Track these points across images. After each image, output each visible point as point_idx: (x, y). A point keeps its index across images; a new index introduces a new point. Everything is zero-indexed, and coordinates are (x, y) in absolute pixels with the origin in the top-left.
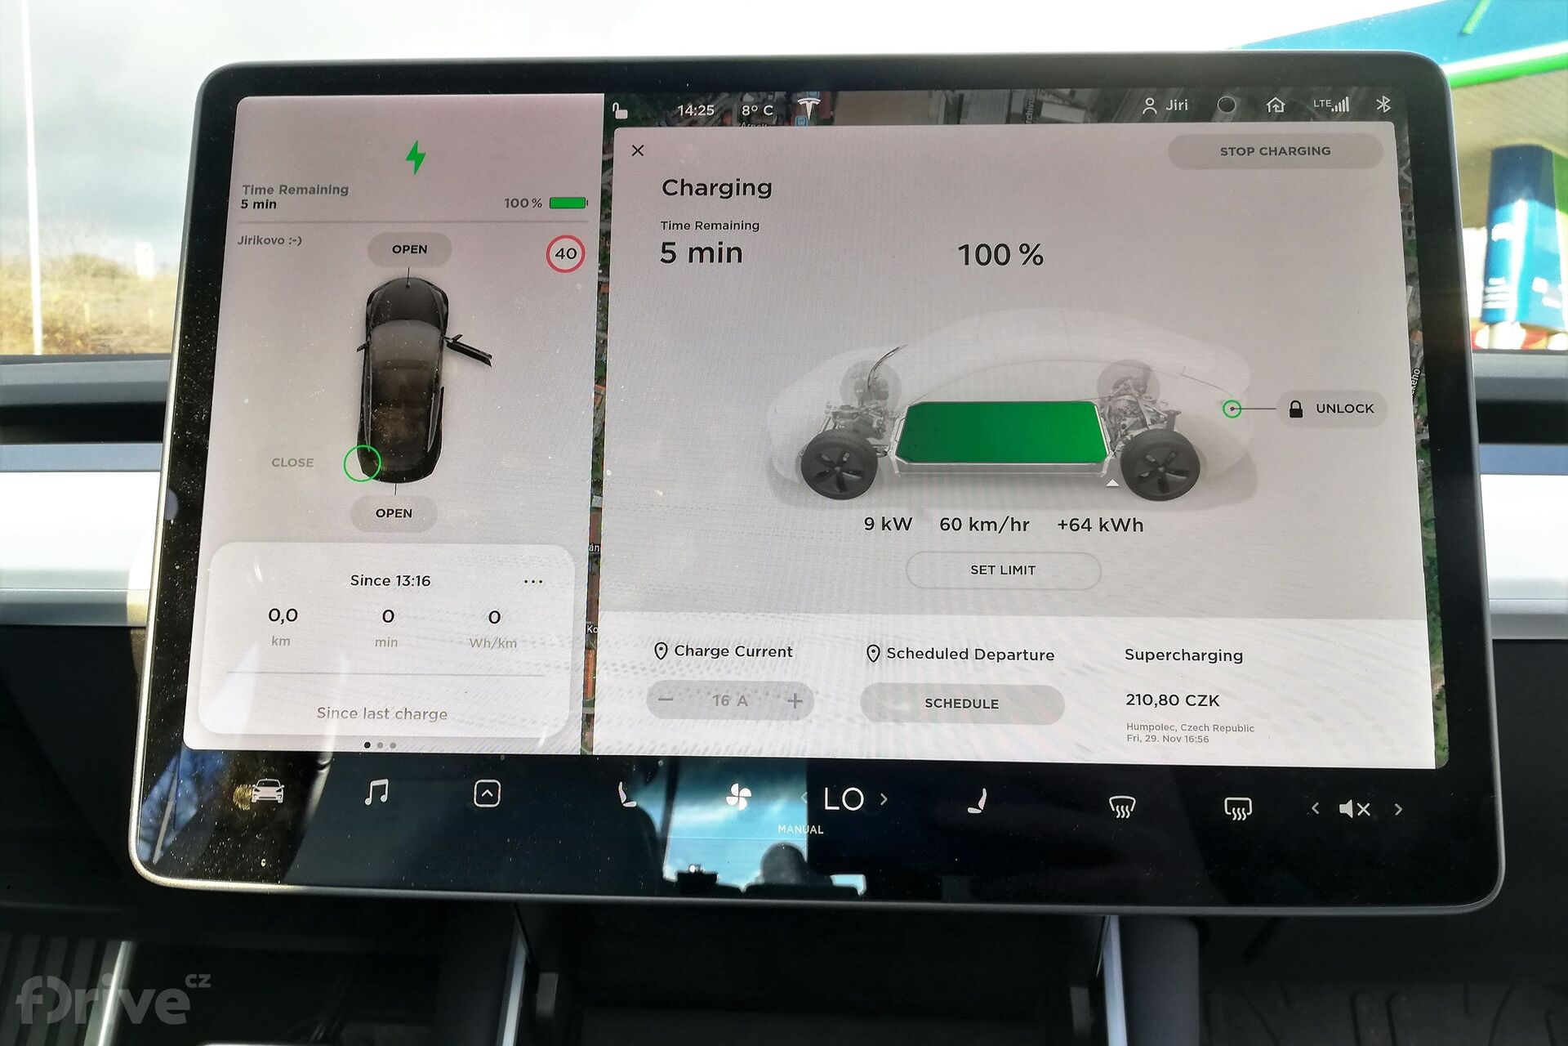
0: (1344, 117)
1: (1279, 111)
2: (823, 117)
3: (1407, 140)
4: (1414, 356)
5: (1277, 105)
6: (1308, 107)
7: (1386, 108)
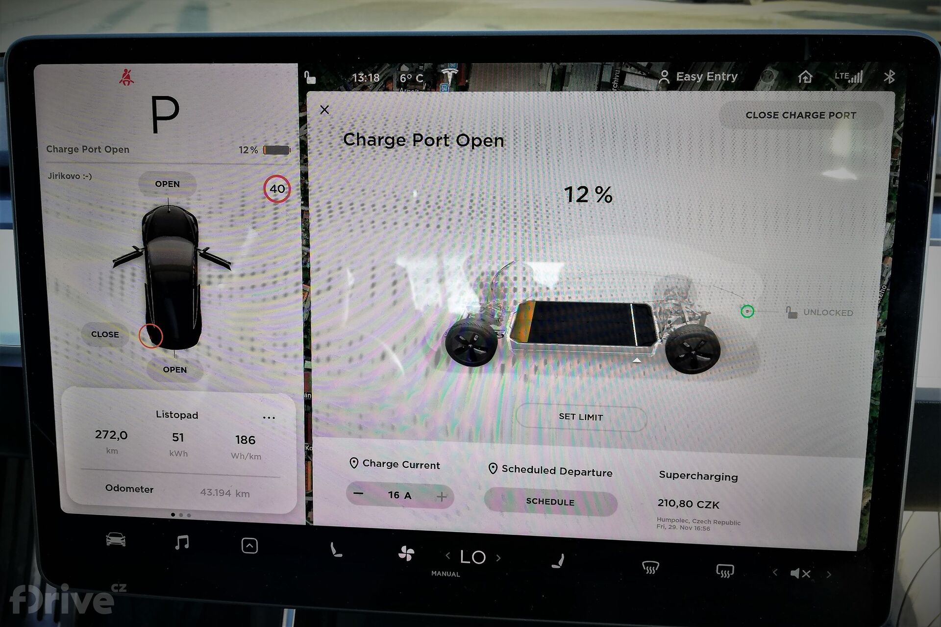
0: (858, 87)
1: (806, 82)
2: (460, 84)
3: (903, 107)
4: (884, 275)
5: (806, 77)
6: (830, 79)
7: (891, 80)
